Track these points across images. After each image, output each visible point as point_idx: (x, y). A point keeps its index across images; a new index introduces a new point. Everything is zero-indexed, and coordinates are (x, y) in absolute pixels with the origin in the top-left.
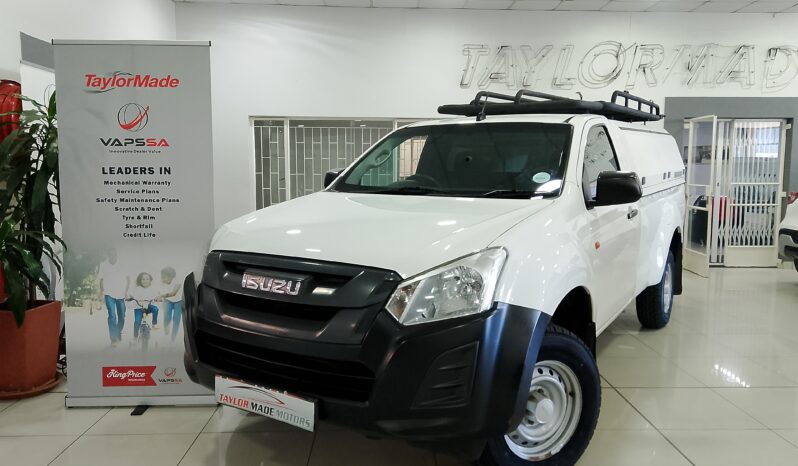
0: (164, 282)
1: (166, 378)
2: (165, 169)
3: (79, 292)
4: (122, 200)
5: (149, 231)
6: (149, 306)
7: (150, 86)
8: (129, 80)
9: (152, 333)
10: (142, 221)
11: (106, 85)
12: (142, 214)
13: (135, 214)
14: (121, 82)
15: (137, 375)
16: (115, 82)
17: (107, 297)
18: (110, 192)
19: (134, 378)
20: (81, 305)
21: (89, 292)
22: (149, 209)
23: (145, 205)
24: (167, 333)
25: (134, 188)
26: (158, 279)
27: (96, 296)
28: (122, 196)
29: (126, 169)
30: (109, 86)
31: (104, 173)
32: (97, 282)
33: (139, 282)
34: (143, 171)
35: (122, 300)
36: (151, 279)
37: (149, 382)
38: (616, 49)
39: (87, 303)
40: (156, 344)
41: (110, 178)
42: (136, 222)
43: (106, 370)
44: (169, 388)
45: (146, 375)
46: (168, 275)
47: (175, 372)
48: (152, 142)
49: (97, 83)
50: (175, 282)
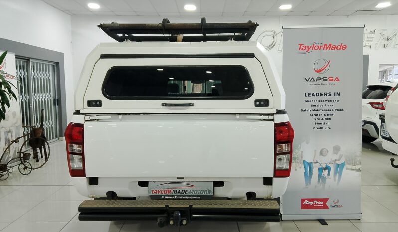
0: (334, 153)
1: (334, 205)
2: (337, 93)
4: (314, 110)
5: (326, 126)
6: (326, 166)
7: (331, 49)
8: (321, 47)
9: (327, 180)
10: (324, 121)
11: (309, 49)
12: (324, 117)
13: (320, 117)
14: (316, 48)
15: (319, 203)
16: (314, 47)
17: (304, 161)
18: (308, 106)
19: (317, 204)
21: (295, 159)
22: (328, 114)
23: (326, 112)
24: (335, 180)
25: (321, 103)
27: (299, 161)
28: (313, 108)
29: (316, 93)
30: (310, 50)
31: (305, 96)
33: (321, 154)
34: (326, 94)
35: (312, 163)
36: (327, 151)
37: (325, 207)
38: (273, 34)
39: (294, 164)
40: (329, 186)
41: (308, 98)
42: (321, 121)
43: (303, 200)
44: (336, 210)
45: (323, 203)
46: (336, 149)
47: (338, 201)
48: (331, 79)
49: (304, 48)
50: (340, 153)
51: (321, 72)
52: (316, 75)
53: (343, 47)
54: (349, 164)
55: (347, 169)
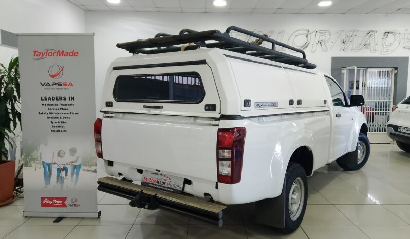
0: (71, 155)
1: (72, 204)
2: (71, 98)
3: (30, 160)
4: (51, 113)
5: (63, 129)
6: (64, 167)
7: (64, 56)
8: (54, 53)
9: (65, 181)
10: (60, 124)
12: (60, 120)
13: (57, 120)
14: (50, 54)
15: (58, 202)
16: (47, 54)
17: (43, 162)
18: (45, 109)
19: (57, 203)
20: (31, 166)
21: (35, 159)
22: (64, 118)
23: (62, 116)
24: (72, 181)
25: (57, 107)
26: (68, 153)
27: (38, 162)
28: (50, 111)
29: (53, 97)
31: (42, 100)
32: (38, 154)
33: (59, 155)
34: (61, 98)
35: (51, 164)
36: (65, 153)
37: (64, 205)
38: (306, 33)
39: (34, 165)
40: (67, 186)
41: (45, 102)
42: (57, 125)
43: (43, 199)
44: (74, 209)
45: (62, 202)
46: (73, 151)
47: (76, 200)
48: (65, 84)
49: (39, 55)
50: (77, 155)
51: (56, 78)
52: (51, 81)
53: (75, 54)
54: (86, 165)
55: (84, 170)
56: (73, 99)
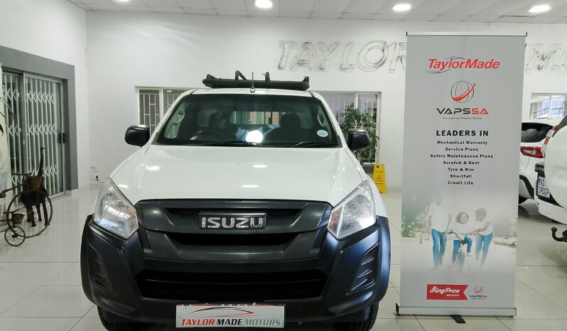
0: (478, 220)
1: (475, 294)
2: (484, 132)
3: (413, 226)
4: (449, 156)
5: (469, 179)
6: (465, 238)
7: (478, 67)
8: (462, 63)
9: (467, 259)
10: (464, 172)
11: (444, 67)
12: (464, 167)
13: (459, 167)
14: (455, 65)
15: (453, 291)
16: (451, 64)
17: (433, 230)
18: (441, 149)
19: (451, 293)
20: (413, 236)
21: (421, 226)
22: (470, 163)
23: (467, 160)
24: (477, 259)
25: (460, 146)
27: (425, 230)
28: (448, 152)
29: (454, 131)
30: (447, 68)
31: (437, 135)
32: (427, 218)
33: (459, 219)
34: (467, 133)
35: (444, 233)
36: (468, 217)
37: (462, 297)
39: (418, 234)
40: (469, 268)
41: (441, 138)
42: (459, 173)
43: (430, 287)
44: (479, 303)
45: (460, 292)
46: (481, 214)
47: (481, 289)
48: (476, 111)
49: (438, 65)
50: (486, 219)
51: (461, 101)
52: (453, 106)
53: (493, 65)
54: (500, 236)
55: (496, 243)
56: (486, 133)
